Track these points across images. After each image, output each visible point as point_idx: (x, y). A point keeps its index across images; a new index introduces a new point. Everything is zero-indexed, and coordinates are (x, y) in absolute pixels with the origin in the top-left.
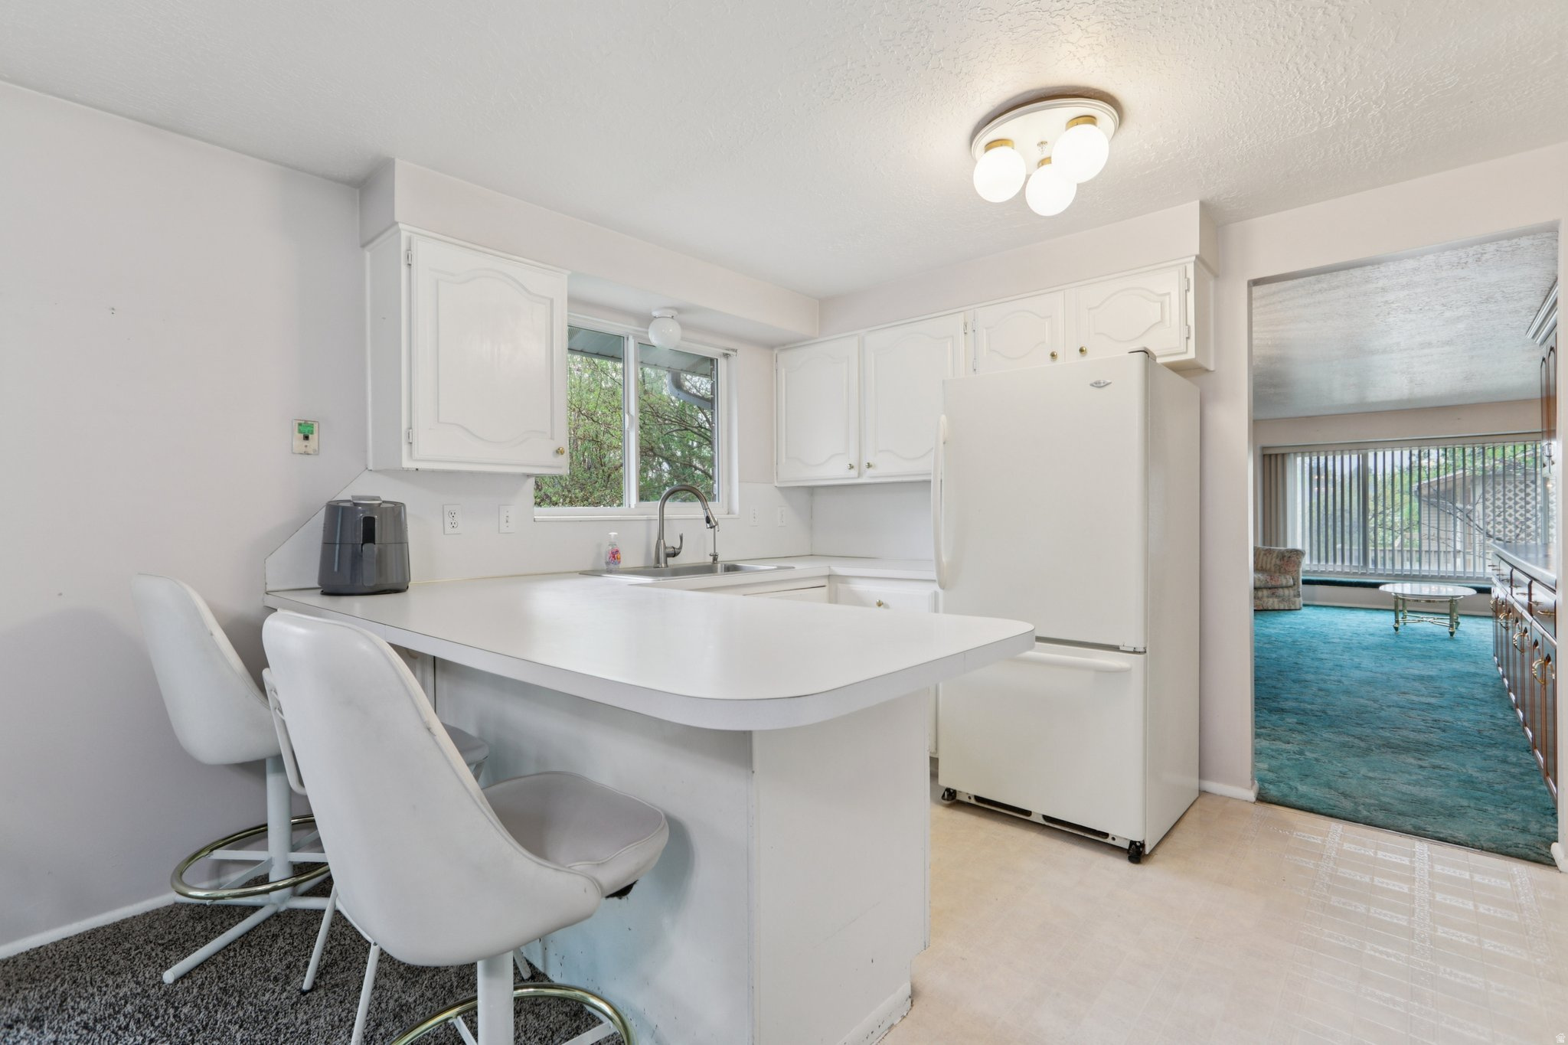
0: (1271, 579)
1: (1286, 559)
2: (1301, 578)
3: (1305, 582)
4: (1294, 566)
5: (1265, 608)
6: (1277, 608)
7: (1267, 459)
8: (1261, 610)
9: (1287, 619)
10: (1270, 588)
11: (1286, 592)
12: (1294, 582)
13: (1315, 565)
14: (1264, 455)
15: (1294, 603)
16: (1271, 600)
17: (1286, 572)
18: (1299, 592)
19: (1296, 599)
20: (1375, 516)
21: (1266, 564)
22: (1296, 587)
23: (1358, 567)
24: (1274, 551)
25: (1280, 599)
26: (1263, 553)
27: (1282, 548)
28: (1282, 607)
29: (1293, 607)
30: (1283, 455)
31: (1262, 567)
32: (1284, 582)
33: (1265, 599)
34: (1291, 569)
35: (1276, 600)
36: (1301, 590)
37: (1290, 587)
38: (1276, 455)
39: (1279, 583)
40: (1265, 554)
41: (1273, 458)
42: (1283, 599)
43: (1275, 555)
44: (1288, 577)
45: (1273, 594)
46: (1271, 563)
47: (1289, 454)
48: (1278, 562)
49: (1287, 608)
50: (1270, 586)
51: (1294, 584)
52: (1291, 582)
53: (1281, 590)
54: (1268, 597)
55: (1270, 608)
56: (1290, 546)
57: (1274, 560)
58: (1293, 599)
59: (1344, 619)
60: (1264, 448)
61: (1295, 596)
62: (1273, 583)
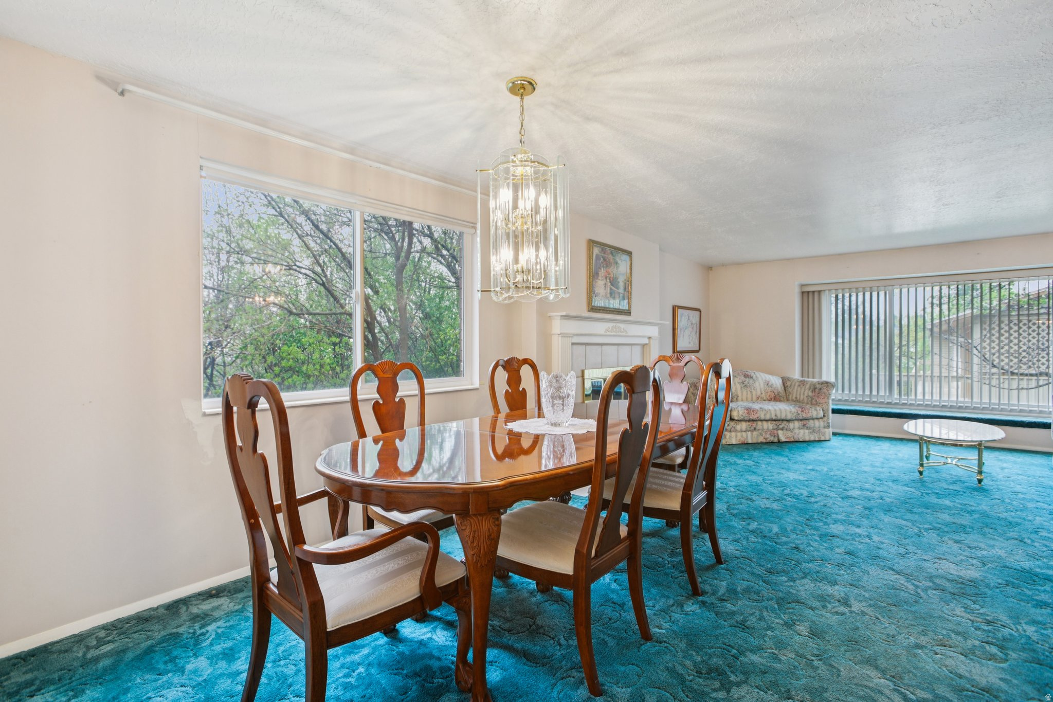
0: (802, 411)
1: (817, 390)
2: (831, 406)
3: (835, 411)
4: (824, 398)
5: (797, 439)
6: (807, 439)
7: (805, 295)
8: (792, 442)
9: (813, 455)
10: (801, 420)
11: (817, 422)
12: (824, 413)
13: (846, 394)
14: (803, 293)
15: (824, 434)
16: (802, 431)
17: (817, 404)
18: (828, 423)
19: (826, 430)
20: (900, 347)
21: (800, 395)
22: (826, 418)
23: (884, 396)
24: (807, 382)
25: (811, 431)
26: (797, 384)
27: (815, 380)
28: (812, 439)
29: (823, 438)
30: (819, 292)
31: (796, 398)
32: (814, 414)
33: (797, 431)
34: (821, 401)
35: (807, 431)
36: (830, 421)
37: (821, 418)
38: (814, 292)
39: (809, 415)
40: (799, 386)
41: (811, 295)
42: (813, 430)
43: (808, 386)
44: (818, 408)
45: (804, 425)
46: (804, 394)
47: (825, 290)
48: (810, 394)
49: (817, 439)
50: (801, 418)
51: (824, 416)
52: (821, 414)
53: (811, 421)
54: (799, 429)
55: (801, 440)
56: (824, 379)
57: (807, 391)
58: (823, 430)
59: (869, 455)
60: (802, 286)
61: (825, 427)
62: (804, 415)
